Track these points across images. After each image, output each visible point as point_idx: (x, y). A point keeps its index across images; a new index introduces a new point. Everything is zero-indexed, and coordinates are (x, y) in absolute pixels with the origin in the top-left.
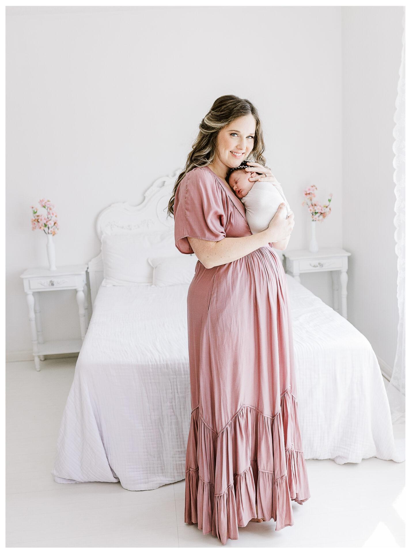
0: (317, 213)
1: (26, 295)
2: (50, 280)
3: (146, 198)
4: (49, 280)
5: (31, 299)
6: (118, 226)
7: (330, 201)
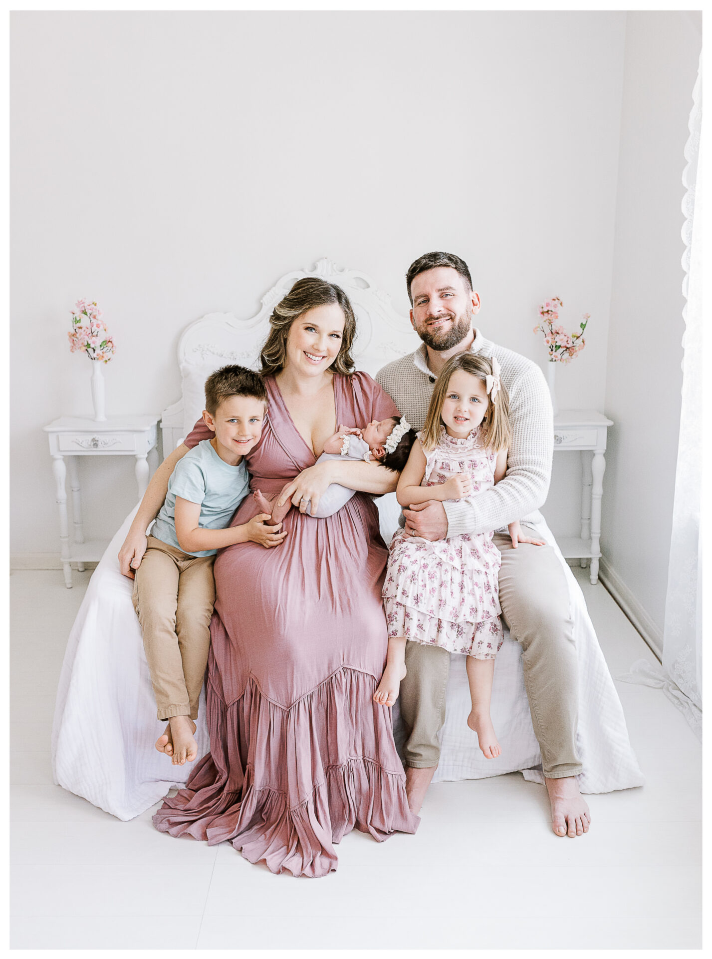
0: (560, 347)
1: (53, 459)
2: (92, 437)
3: (264, 306)
4: (90, 438)
5: (60, 468)
6: (213, 353)
7: (583, 326)
